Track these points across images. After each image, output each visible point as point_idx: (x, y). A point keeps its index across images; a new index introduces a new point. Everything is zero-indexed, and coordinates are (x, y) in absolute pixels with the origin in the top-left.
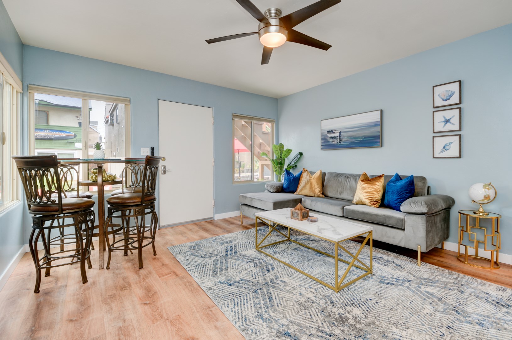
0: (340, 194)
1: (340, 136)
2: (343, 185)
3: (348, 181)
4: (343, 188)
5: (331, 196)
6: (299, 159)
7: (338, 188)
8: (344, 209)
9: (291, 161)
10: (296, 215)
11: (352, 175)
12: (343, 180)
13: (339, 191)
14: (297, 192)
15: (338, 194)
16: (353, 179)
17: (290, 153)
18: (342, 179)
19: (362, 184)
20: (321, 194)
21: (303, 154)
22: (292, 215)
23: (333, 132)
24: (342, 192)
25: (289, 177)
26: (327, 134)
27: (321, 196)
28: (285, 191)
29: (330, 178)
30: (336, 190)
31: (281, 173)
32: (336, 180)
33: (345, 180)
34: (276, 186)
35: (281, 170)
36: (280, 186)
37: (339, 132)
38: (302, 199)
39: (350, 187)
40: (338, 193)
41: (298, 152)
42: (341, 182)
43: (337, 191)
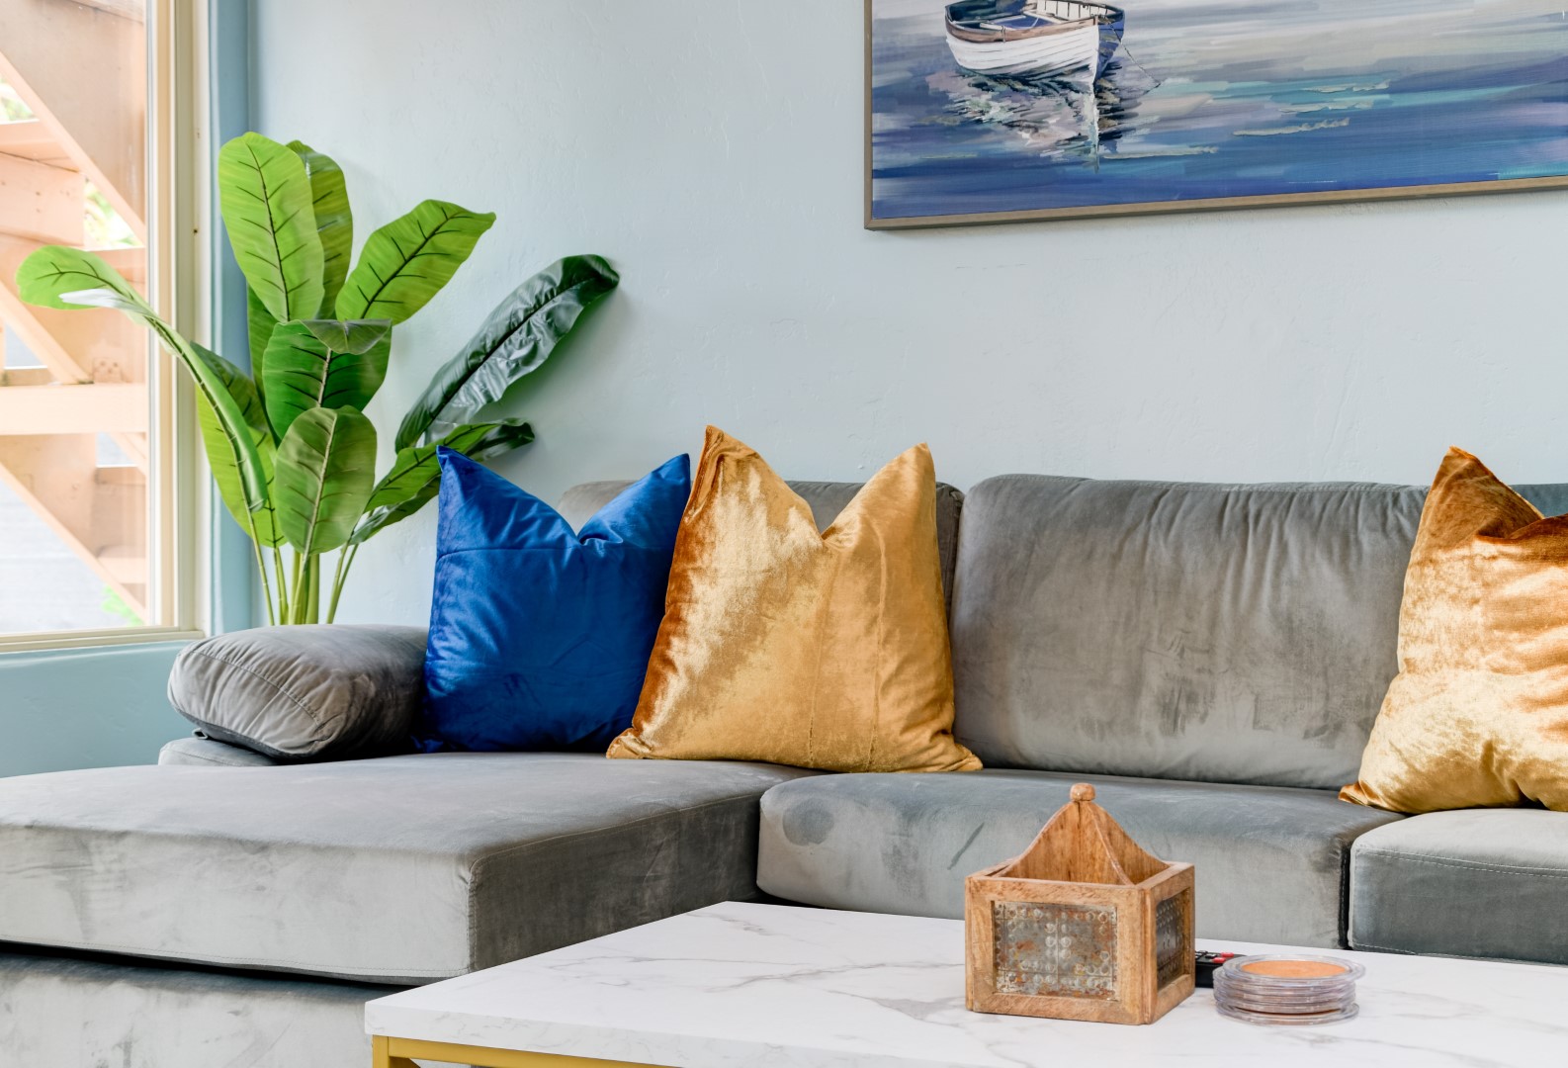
0: (1172, 715)
1: (1107, 68)
2: (1204, 610)
3: (1260, 567)
4: (1210, 651)
5: (1055, 757)
6: (566, 339)
7: (1142, 649)
8: (1355, 865)
9: (459, 370)
10: (1059, 947)
11: (1289, 501)
12: (1192, 556)
13: (1155, 679)
14: (648, 729)
15: (1149, 721)
16: (1315, 533)
17: (456, 258)
18: (1178, 548)
19: (1504, 564)
20: (943, 732)
21: (623, 284)
22: (999, 960)
23: (1029, 21)
24: (1191, 698)
25: (514, 544)
26: (952, 41)
27: (946, 751)
28: (458, 727)
29: (1031, 547)
30: (1118, 676)
31: (325, 521)
32: (1116, 557)
33: (1219, 557)
34: (339, 665)
35: (334, 474)
36: (385, 675)
37: (1101, 21)
38: (766, 802)
39: (1288, 626)
40: (1146, 702)
41: (546, 258)
42: (1175, 583)
43: (1135, 686)
